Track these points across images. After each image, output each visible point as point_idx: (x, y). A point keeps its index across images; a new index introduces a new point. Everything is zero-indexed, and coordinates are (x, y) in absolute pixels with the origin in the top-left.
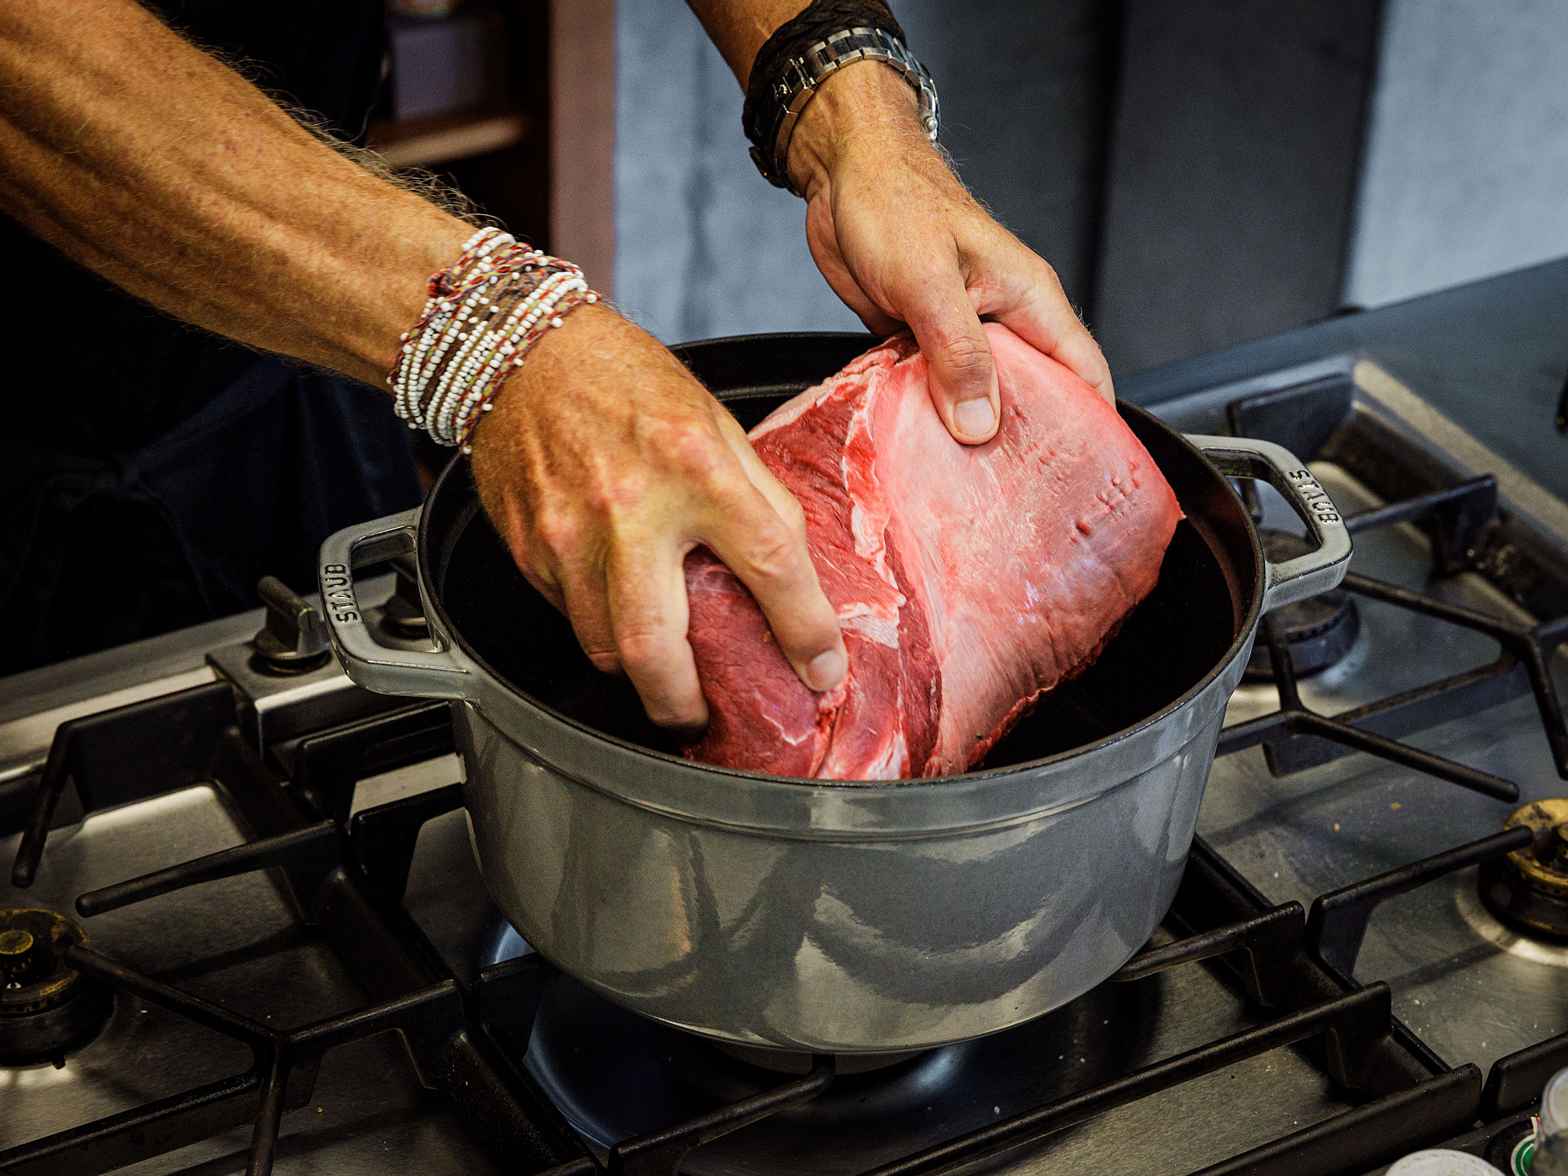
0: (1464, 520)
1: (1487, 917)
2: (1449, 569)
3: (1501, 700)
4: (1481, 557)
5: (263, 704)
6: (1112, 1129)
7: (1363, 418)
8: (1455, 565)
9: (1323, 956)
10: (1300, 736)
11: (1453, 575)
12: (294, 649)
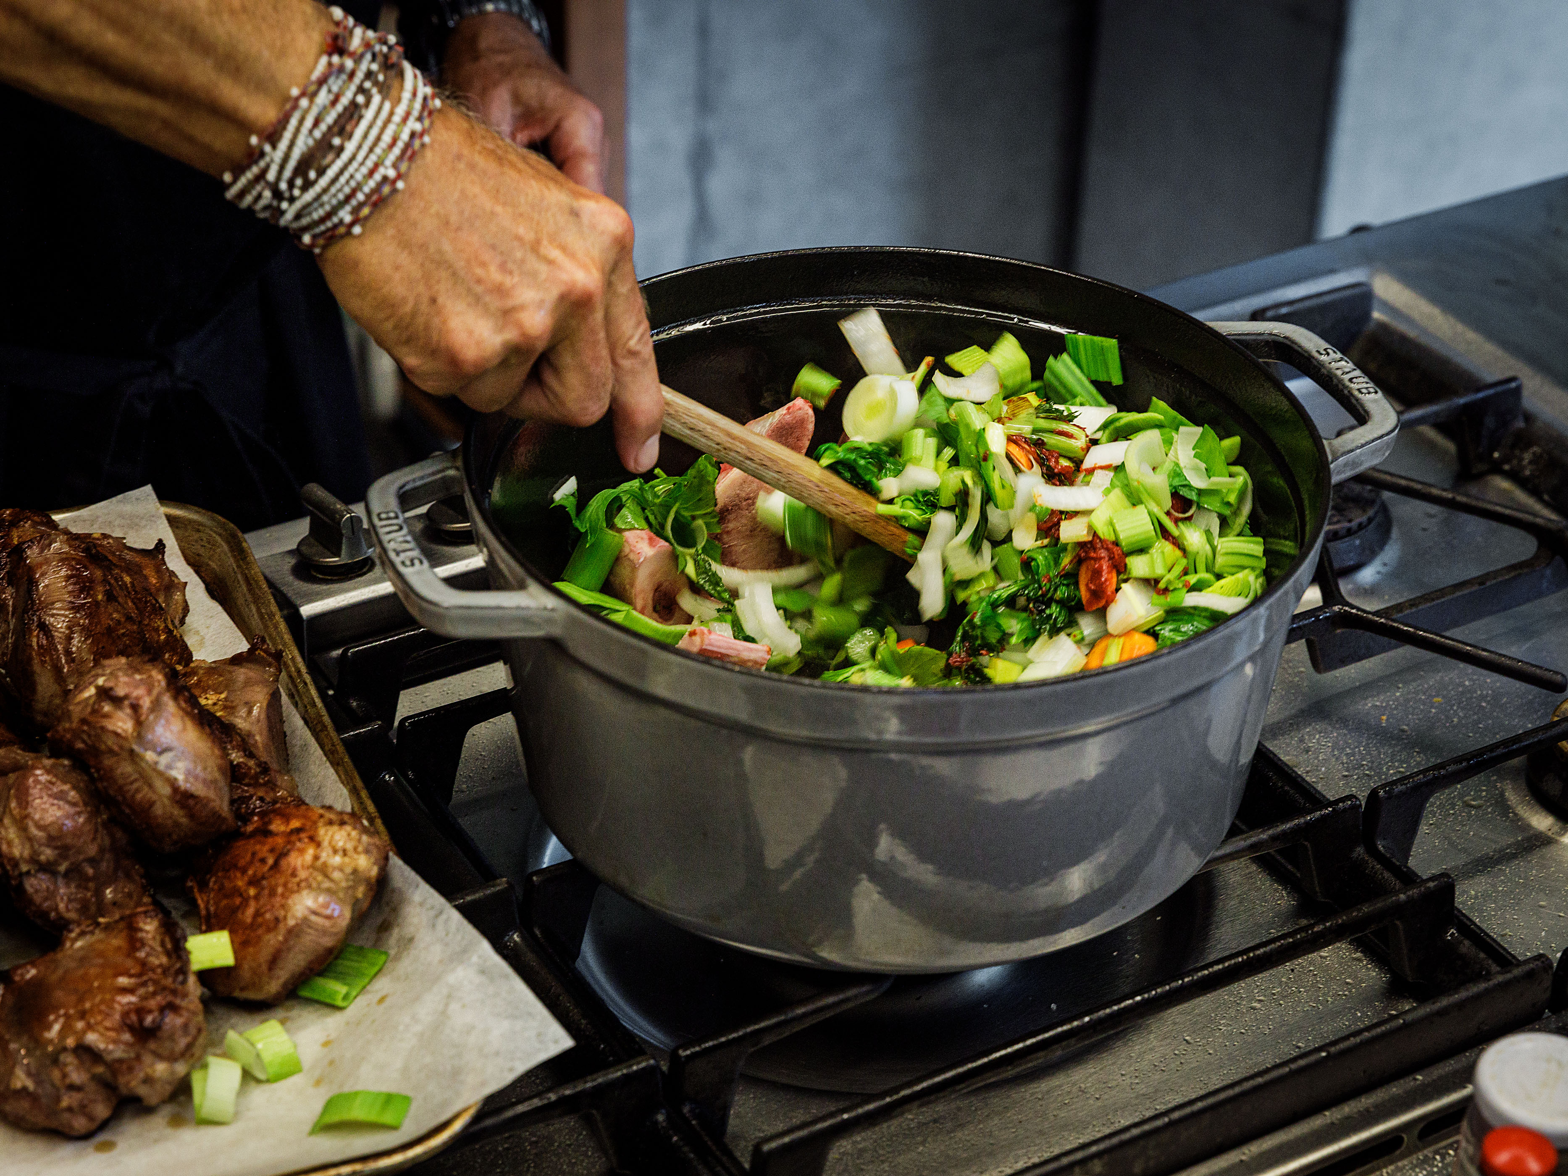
0: (1490, 422)
1: (1537, 807)
2: (1474, 471)
3: (1540, 595)
4: (1505, 459)
5: (307, 610)
6: (1175, 1023)
7: (1383, 327)
8: (1481, 467)
9: (1380, 848)
10: (1344, 630)
11: (1479, 477)
12: (338, 555)
